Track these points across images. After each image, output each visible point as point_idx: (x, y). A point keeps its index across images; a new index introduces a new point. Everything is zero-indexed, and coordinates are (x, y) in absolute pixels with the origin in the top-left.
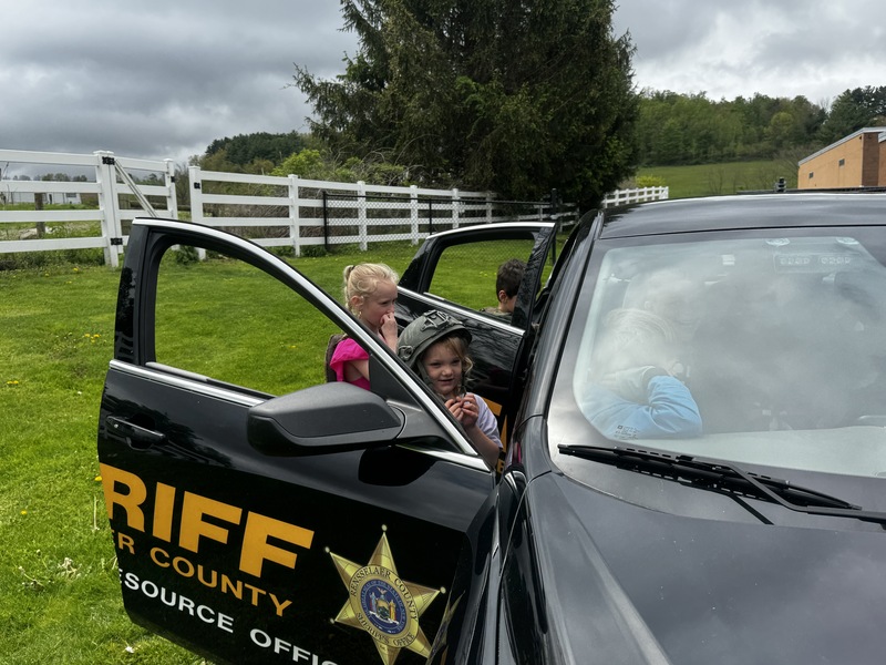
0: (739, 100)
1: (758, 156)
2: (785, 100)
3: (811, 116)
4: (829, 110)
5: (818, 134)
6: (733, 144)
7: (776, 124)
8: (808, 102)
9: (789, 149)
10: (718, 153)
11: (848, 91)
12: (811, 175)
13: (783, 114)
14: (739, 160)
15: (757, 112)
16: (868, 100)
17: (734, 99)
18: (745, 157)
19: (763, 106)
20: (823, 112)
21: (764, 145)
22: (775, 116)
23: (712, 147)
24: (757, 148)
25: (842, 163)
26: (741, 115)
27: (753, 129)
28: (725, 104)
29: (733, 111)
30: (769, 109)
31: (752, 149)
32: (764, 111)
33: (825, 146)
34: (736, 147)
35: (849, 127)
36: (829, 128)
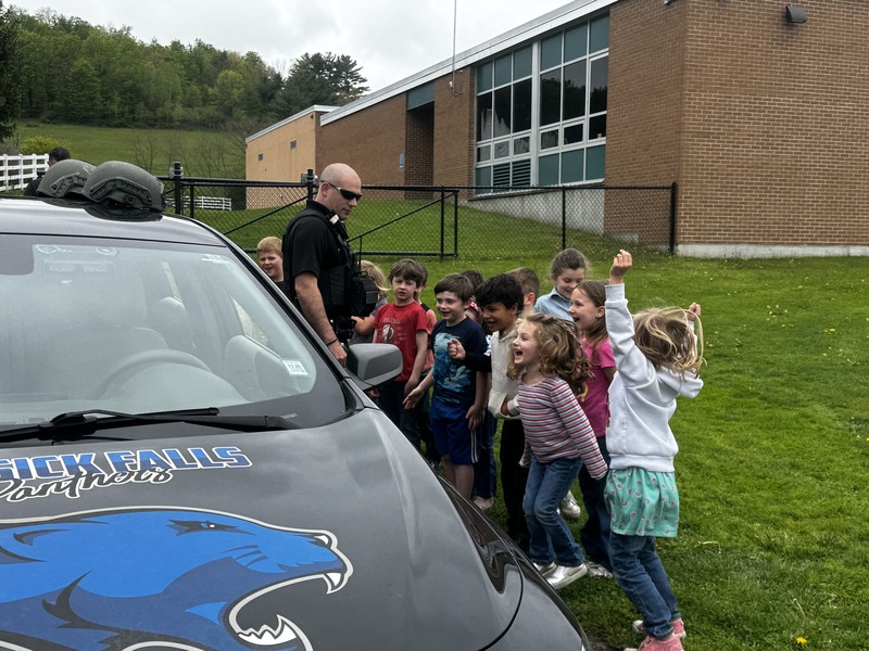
0: (176, 46)
1: (204, 125)
2: (234, 55)
3: (265, 79)
4: (285, 76)
5: (272, 105)
6: (169, 104)
7: (224, 84)
8: (261, 62)
9: (238, 120)
10: (149, 114)
11: (307, 54)
12: (261, 157)
13: (231, 73)
14: (179, 128)
15: (200, 65)
16: (329, 69)
17: (169, 44)
18: (186, 124)
19: (207, 59)
20: (278, 77)
21: (210, 110)
22: (222, 74)
23: (141, 105)
24: (200, 113)
25: (293, 145)
26: (178, 65)
27: (195, 88)
28: (156, 48)
29: (167, 59)
30: (215, 63)
31: (195, 114)
32: (208, 65)
33: (280, 119)
34: (173, 109)
35: (308, 100)
36: (284, 98)
